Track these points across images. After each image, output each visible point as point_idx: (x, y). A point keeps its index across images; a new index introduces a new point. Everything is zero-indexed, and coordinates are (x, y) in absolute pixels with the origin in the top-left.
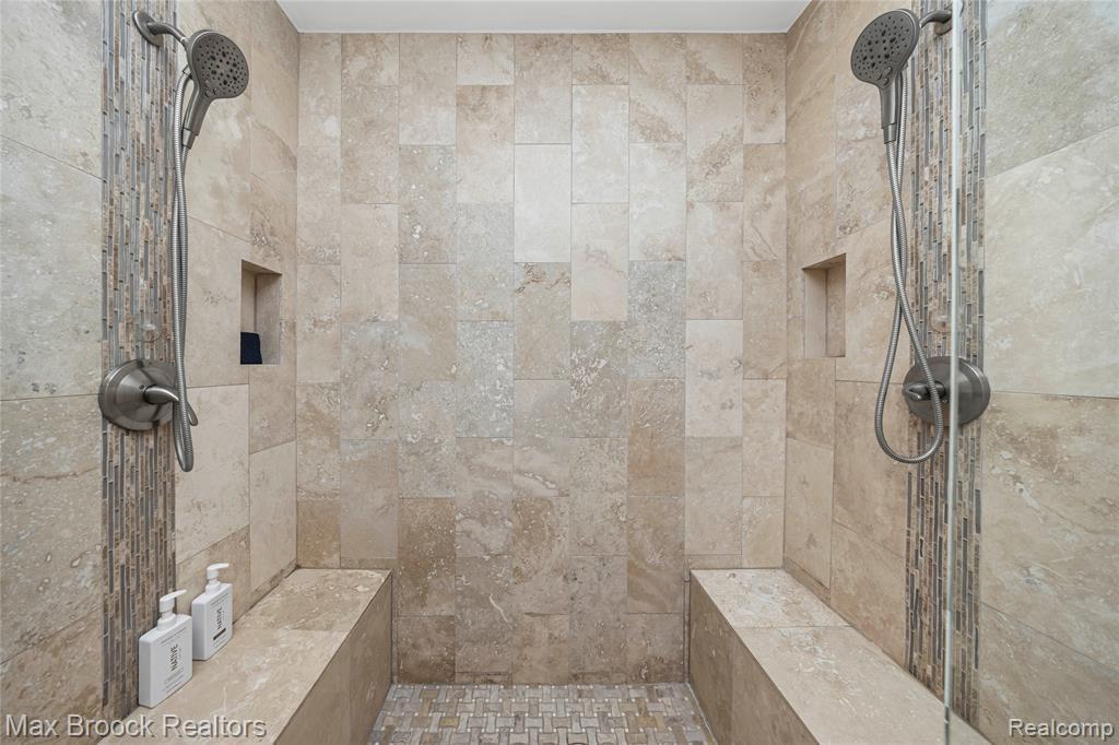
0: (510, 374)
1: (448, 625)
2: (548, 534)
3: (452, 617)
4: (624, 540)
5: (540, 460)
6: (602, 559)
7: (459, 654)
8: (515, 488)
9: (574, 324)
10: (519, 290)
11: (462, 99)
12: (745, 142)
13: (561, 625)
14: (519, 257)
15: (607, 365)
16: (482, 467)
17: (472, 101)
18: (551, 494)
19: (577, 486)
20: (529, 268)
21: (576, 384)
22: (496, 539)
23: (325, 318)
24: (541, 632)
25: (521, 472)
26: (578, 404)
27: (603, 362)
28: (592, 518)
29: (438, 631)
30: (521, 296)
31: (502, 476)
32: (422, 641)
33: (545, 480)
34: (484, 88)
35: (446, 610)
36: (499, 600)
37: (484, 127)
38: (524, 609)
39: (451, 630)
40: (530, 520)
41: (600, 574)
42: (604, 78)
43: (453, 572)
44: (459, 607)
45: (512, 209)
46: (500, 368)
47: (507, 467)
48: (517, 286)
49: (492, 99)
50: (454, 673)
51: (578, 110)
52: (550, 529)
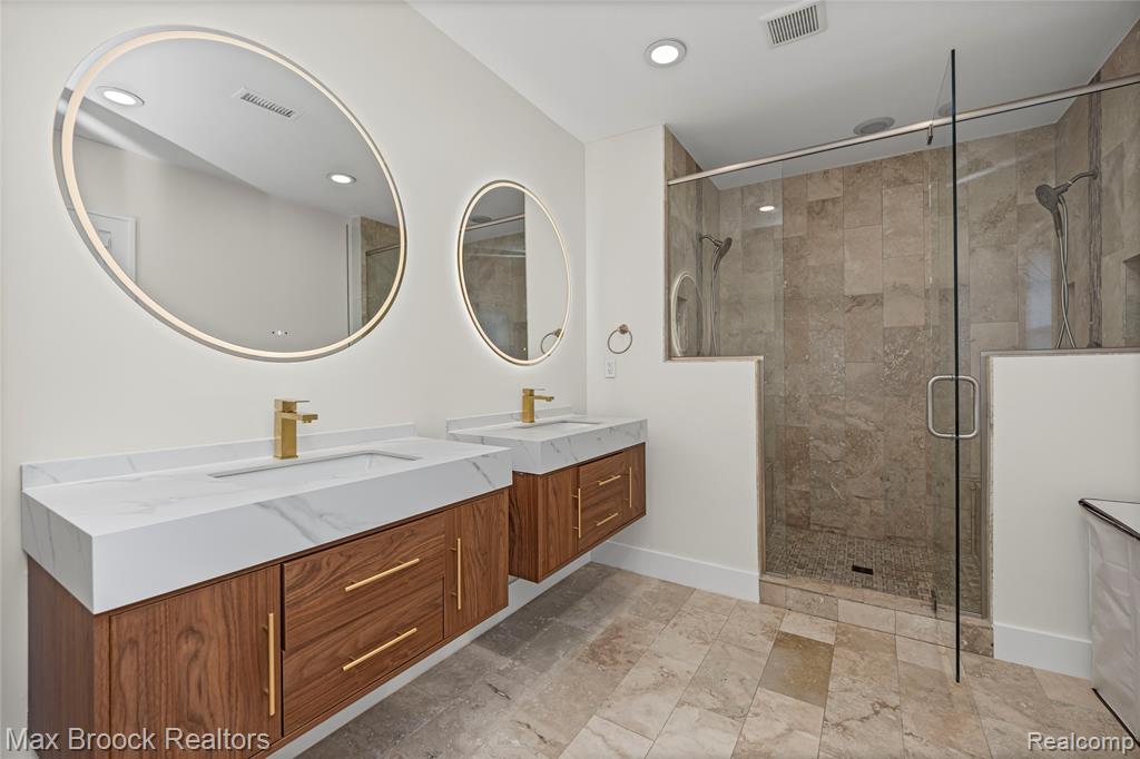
0: (842, 360)
1: (805, 496)
2: (869, 452)
3: (807, 493)
4: (923, 459)
5: (864, 409)
6: (907, 469)
7: (813, 514)
8: (846, 423)
9: (885, 329)
10: (849, 311)
11: (810, 209)
12: (1019, 203)
13: (879, 506)
14: (847, 292)
15: (911, 353)
16: (826, 412)
17: (817, 209)
18: (871, 428)
19: (889, 425)
20: (854, 298)
21: (888, 365)
22: (835, 452)
23: (735, 332)
24: (865, 509)
25: (851, 416)
26: (889, 376)
27: (907, 351)
28: (900, 445)
29: (800, 499)
30: (849, 314)
31: (838, 417)
32: (790, 503)
33: (867, 420)
34: (824, 201)
35: (804, 488)
36: (837, 486)
37: (824, 222)
38: (855, 493)
39: (807, 500)
40: (857, 443)
41: (906, 478)
42: (905, 181)
43: (808, 468)
44: (812, 487)
45: (843, 266)
46: (836, 356)
47: (841, 412)
48: (847, 309)
49: (829, 206)
50: (809, 524)
51: (886, 203)
52: (871, 449)
